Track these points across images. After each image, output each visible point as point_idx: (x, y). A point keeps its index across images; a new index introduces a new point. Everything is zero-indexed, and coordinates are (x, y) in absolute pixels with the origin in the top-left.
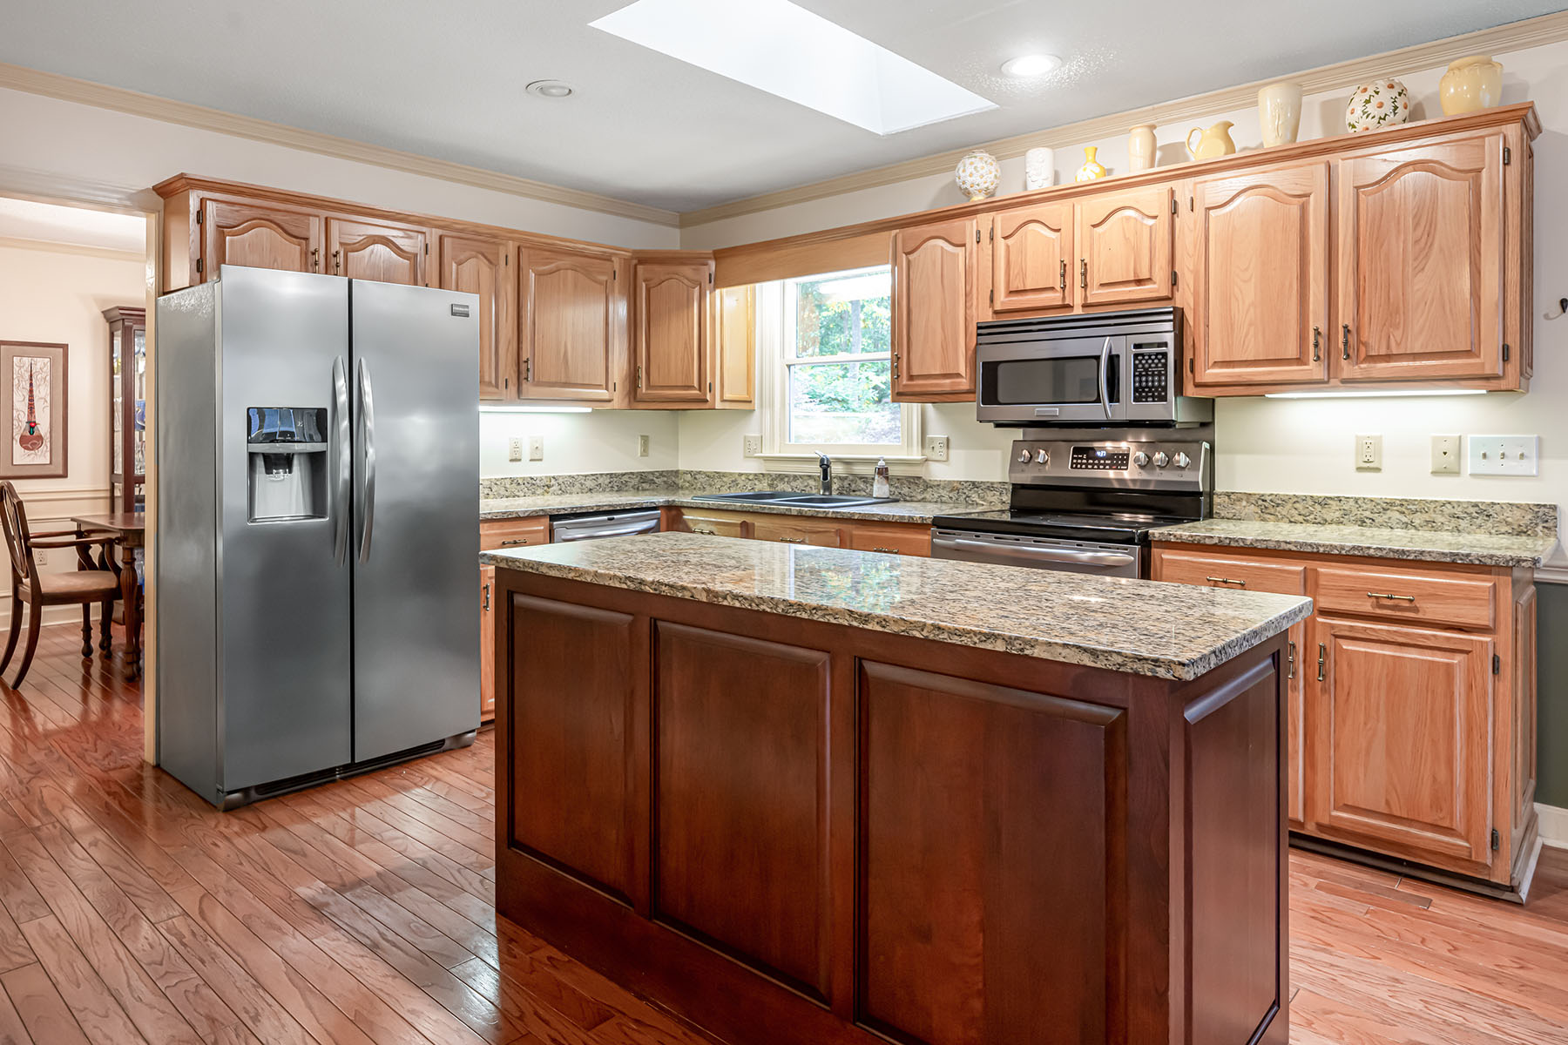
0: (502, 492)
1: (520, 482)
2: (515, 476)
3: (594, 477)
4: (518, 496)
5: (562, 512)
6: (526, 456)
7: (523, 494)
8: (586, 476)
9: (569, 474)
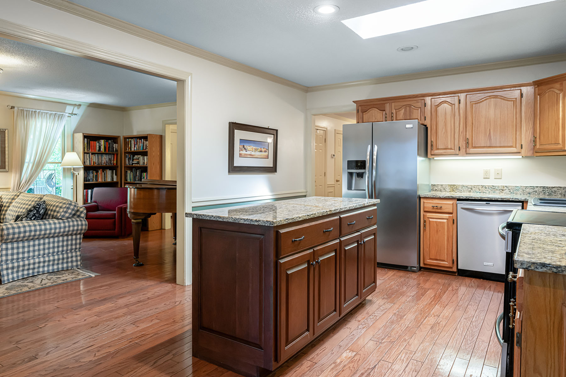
0: (478, 190)
1: (487, 187)
2: (484, 185)
3: (532, 188)
4: (486, 193)
5: (461, 198)
6: (492, 176)
7: (488, 192)
8: (526, 187)
9: (515, 185)
